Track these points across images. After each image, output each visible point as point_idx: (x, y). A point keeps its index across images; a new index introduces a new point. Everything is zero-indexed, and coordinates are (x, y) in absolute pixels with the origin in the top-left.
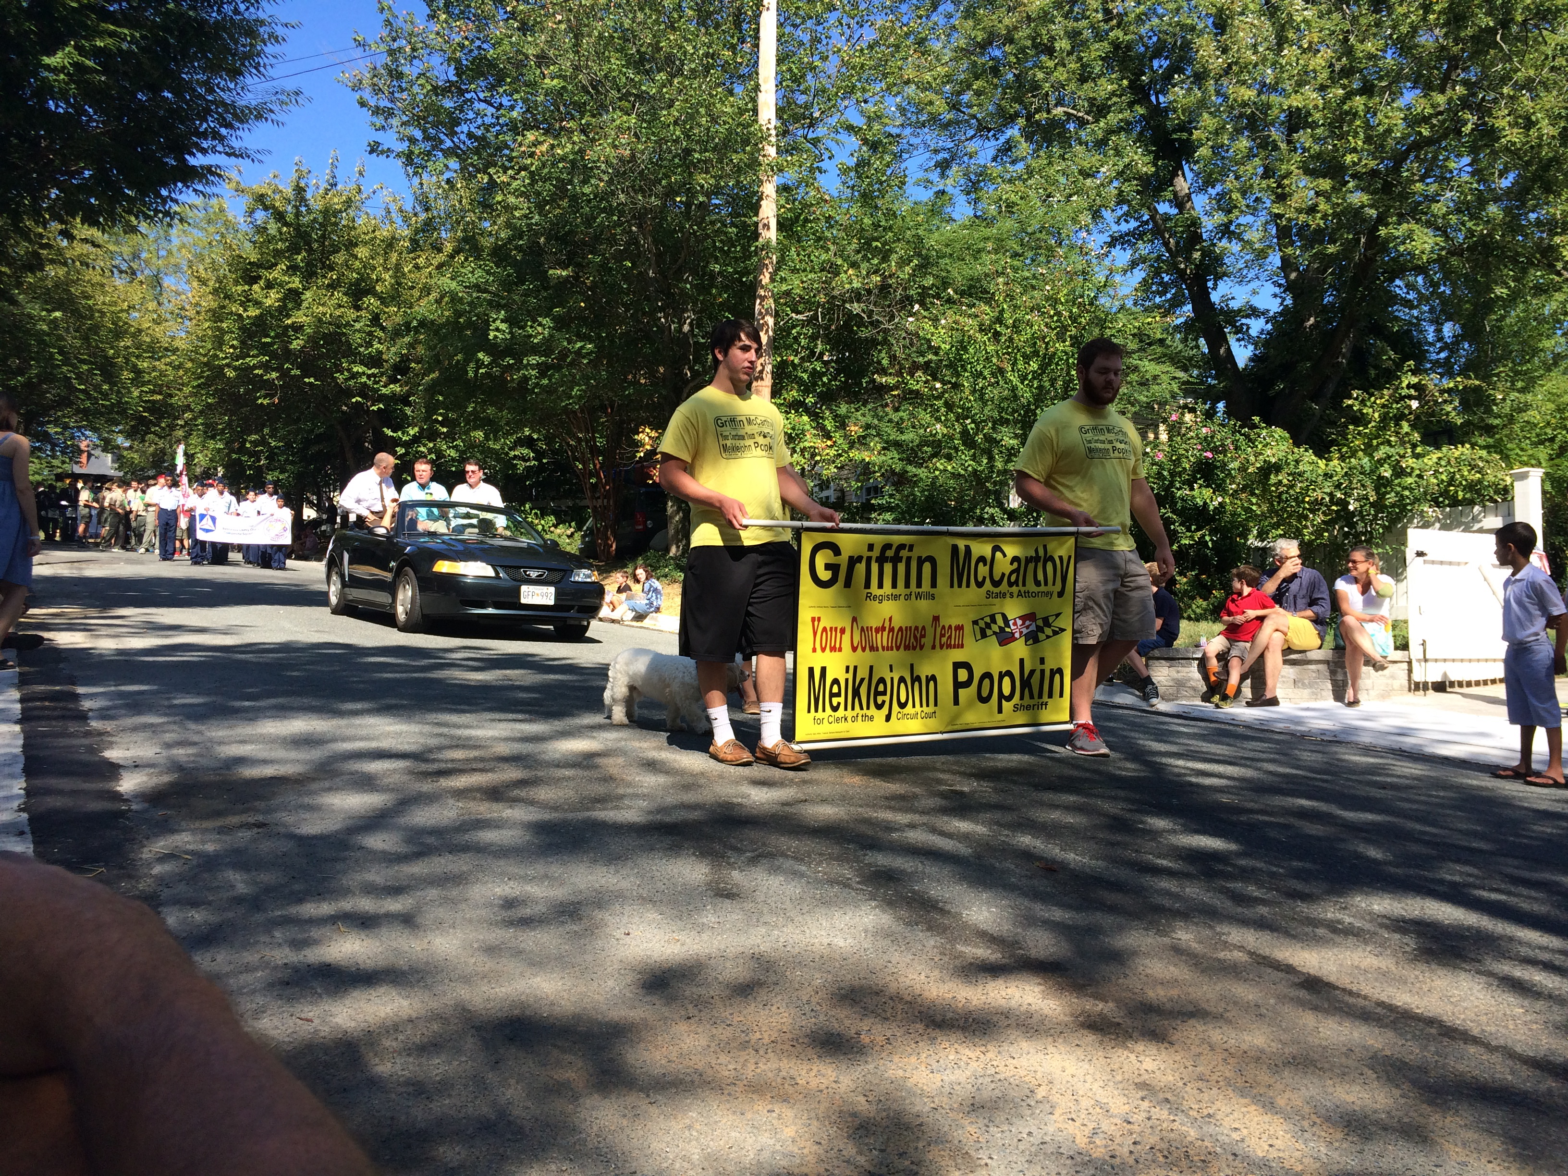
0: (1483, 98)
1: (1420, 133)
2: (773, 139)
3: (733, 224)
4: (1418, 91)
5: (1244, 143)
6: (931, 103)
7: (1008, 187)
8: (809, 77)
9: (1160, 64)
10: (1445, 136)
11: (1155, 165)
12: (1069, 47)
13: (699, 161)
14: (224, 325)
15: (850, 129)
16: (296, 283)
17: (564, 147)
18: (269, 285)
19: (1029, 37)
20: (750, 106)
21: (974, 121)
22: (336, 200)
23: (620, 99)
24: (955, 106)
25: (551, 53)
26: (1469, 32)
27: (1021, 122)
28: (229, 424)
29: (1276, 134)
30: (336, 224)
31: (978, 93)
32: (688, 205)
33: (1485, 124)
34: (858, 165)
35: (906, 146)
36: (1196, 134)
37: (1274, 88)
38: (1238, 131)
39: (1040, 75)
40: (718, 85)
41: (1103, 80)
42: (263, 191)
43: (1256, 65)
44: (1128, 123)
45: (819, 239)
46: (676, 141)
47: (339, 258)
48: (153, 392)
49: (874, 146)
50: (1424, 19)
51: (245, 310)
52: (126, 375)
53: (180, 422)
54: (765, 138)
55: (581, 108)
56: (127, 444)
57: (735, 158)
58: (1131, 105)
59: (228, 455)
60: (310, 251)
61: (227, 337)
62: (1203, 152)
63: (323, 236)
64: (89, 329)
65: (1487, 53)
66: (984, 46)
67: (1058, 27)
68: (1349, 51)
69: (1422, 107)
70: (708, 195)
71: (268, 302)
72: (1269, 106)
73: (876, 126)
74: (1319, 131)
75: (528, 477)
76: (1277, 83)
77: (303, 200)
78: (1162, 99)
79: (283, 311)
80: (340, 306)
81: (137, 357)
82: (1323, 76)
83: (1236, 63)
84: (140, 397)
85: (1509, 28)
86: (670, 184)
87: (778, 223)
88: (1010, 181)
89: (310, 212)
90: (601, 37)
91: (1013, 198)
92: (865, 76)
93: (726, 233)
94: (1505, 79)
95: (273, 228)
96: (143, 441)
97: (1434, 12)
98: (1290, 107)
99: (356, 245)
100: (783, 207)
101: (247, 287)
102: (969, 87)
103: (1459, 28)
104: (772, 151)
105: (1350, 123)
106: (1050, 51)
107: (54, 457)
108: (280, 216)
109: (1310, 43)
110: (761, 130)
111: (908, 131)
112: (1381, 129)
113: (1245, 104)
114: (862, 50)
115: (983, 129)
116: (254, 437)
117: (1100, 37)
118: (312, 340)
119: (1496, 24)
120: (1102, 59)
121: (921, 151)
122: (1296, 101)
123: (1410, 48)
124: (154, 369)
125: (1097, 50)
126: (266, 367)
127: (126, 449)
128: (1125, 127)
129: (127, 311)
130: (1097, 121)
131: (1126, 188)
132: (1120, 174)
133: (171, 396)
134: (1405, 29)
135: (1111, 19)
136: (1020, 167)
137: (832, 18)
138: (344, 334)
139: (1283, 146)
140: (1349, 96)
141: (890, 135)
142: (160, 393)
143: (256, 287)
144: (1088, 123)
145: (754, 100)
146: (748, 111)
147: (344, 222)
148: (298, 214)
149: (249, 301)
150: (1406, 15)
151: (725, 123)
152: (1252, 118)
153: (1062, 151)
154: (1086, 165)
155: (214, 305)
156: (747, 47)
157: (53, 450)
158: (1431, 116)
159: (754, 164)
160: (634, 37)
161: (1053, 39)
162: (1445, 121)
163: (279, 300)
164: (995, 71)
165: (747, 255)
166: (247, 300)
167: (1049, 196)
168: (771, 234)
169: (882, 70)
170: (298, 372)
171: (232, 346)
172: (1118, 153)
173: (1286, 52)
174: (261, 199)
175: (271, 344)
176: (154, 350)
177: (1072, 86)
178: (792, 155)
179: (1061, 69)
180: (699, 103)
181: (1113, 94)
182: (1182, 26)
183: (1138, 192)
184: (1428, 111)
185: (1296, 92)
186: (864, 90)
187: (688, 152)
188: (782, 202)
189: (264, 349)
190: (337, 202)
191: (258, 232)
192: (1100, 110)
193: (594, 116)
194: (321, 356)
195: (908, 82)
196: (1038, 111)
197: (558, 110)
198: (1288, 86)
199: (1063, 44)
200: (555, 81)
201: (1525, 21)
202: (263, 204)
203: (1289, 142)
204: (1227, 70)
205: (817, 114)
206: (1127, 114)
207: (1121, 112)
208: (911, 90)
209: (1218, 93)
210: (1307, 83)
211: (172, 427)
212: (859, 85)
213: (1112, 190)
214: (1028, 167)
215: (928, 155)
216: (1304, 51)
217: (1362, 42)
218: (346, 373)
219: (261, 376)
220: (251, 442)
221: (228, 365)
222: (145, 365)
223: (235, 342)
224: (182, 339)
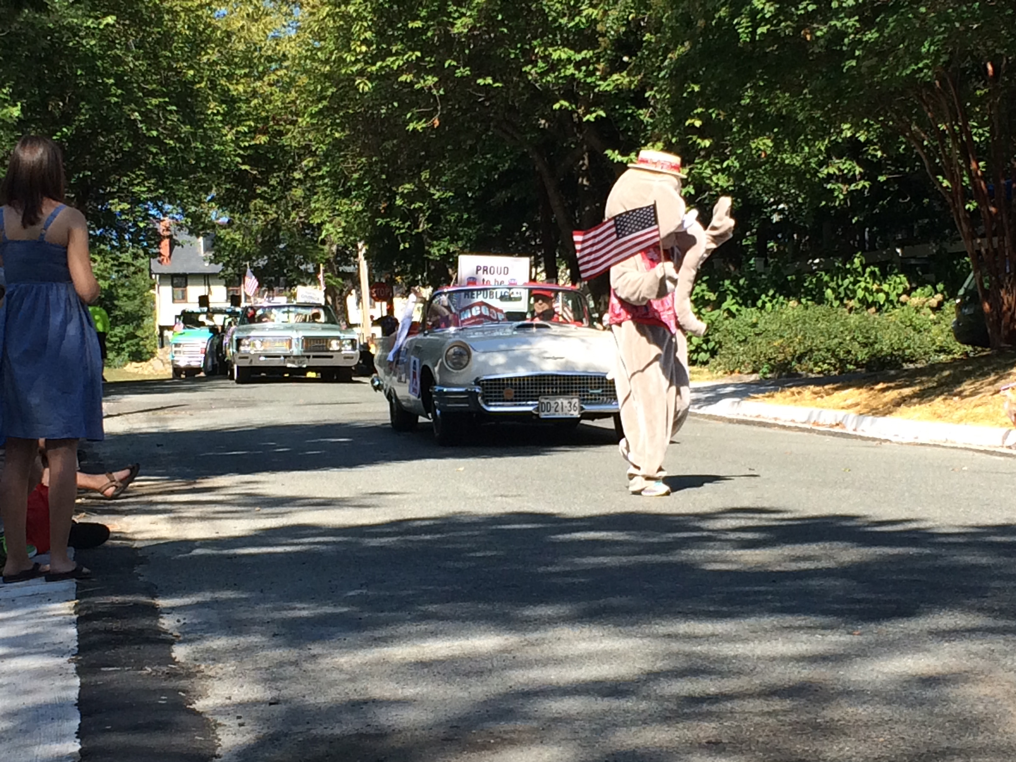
28: (368, 171)
48: (254, 131)
52: (213, 106)
53: (298, 175)
56: (224, 220)
59: (372, 220)
61: (356, 28)
64: (158, 42)
75: (854, 211)
81: (229, 77)
84: (236, 141)
96: (245, 210)
107: (122, 249)
116: (408, 187)
124: (255, 93)
126: (417, 68)
127: (223, 227)
129: (209, 7)
133: (281, 134)
142: (264, 132)
157: (120, 239)
170: (467, 71)
171: (365, 42)
175: (424, 30)
176: (252, 63)
189: (413, 39)
194: (501, 39)
211: (287, 185)
218: (541, 64)
219: (412, 84)
220: (403, 196)
221: (361, 73)
222: (241, 88)
223: (368, 35)
224: (290, 40)
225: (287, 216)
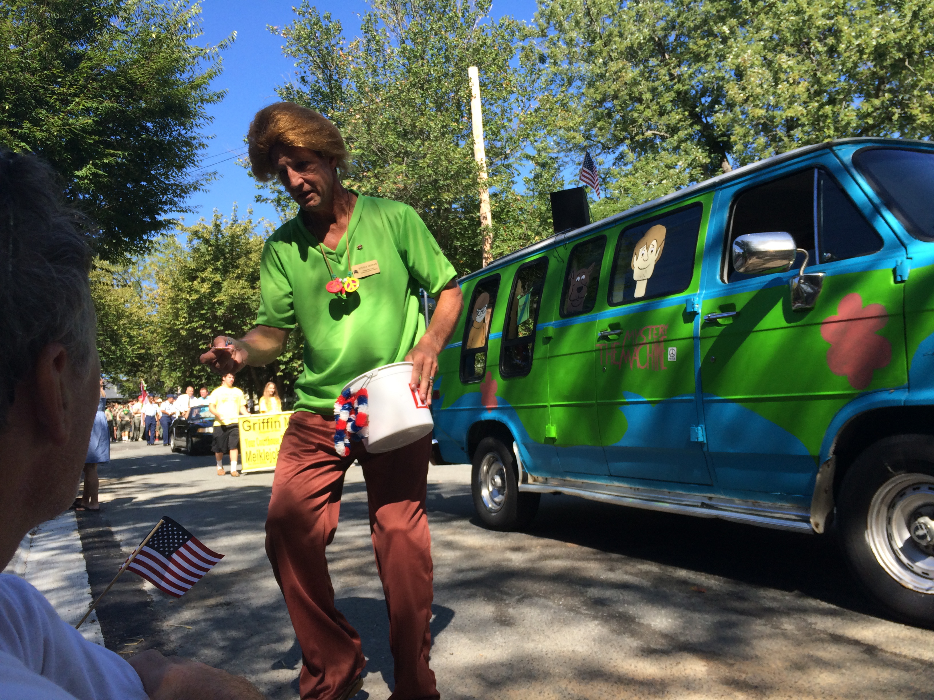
0: (903, 99)
1: (867, 123)
2: (485, 169)
3: (466, 219)
4: (862, 99)
5: (762, 140)
6: (574, 138)
7: (624, 179)
8: (502, 131)
9: (706, 100)
10: (883, 122)
11: (710, 157)
12: (651, 97)
13: (444, 185)
14: (179, 306)
15: (528, 157)
16: (218, 277)
17: (366, 186)
18: (203, 281)
19: (627, 94)
20: (470, 152)
21: (599, 144)
22: (238, 230)
23: (396, 157)
24: (588, 138)
25: (355, 136)
26: (889, 62)
27: (628, 142)
28: (184, 362)
29: (780, 132)
30: (239, 242)
31: (601, 129)
32: (438, 210)
33: (905, 113)
34: (535, 177)
35: (561, 163)
36: (733, 138)
37: (776, 106)
38: (757, 133)
39: (636, 115)
40: (450, 143)
41: (673, 113)
42: (197, 229)
43: (763, 95)
44: (691, 135)
45: (516, 221)
46: (430, 176)
47: (241, 261)
48: (139, 348)
49: (543, 165)
50: (860, 58)
51: (190, 296)
52: (124, 339)
53: (156, 363)
54: (480, 169)
55: (374, 164)
56: (126, 379)
57: (464, 182)
58: (691, 125)
59: (184, 379)
60: (225, 259)
61: (180, 313)
62: (738, 147)
63: (232, 250)
64: (103, 316)
65: (901, 73)
66: (601, 102)
67: (643, 86)
68: (817, 81)
69: (867, 108)
70: (450, 203)
71: (203, 290)
72: (774, 117)
73: (543, 154)
74: (806, 128)
76: (777, 104)
77: (219, 231)
78: (709, 119)
79: (212, 294)
80: (243, 288)
81: (130, 329)
82: (804, 97)
83: (752, 96)
84: (133, 352)
85: (912, 58)
86: (427, 200)
87: (492, 214)
88: (626, 176)
89: (223, 237)
90: (382, 124)
91: (629, 185)
92: (534, 127)
93: (462, 224)
94: (914, 86)
95: (203, 248)
96: (136, 376)
97: (866, 54)
98: (787, 116)
99: (251, 253)
100: (494, 205)
101: (190, 283)
102: (595, 125)
103: (882, 61)
104: (484, 176)
105: (824, 122)
106: (640, 100)
108: (207, 241)
109: (794, 80)
110: (477, 165)
111: (562, 154)
112: (843, 123)
113: (759, 118)
114: (531, 114)
115: (605, 148)
116: (197, 368)
117: (668, 89)
118: (229, 309)
119: (904, 56)
120: (671, 101)
121: (571, 164)
122: (790, 113)
123: (854, 75)
124: (140, 335)
125: (667, 97)
126: (203, 327)
127: (125, 381)
128: (689, 138)
129: (124, 304)
130: (672, 136)
131: (694, 172)
132: (690, 165)
133: (150, 349)
134: (849, 65)
135: (674, 79)
136: (630, 167)
137: (512, 98)
138: (247, 304)
139: (786, 139)
140: (821, 106)
141: (552, 158)
142: (143, 348)
143: (195, 282)
144: (667, 138)
145: (472, 149)
146: (469, 155)
147: (243, 241)
148: (217, 239)
149: (192, 291)
150: (849, 57)
151: (456, 163)
152: (765, 125)
153: (653, 156)
154: (669, 162)
155: (172, 295)
156: (465, 119)
158: (872, 112)
159: (475, 183)
160: (400, 121)
161: (641, 94)
162: (881, 114)
163: (209, 288)
164: (609, 115)
165: (475, 235)
166: (191, 290)
167: (649, 182)
168: (488, 222)
169: (544, 122)
170: (222, 328)
171: (184, 317)
172: (687, 153)
173: (780, 86)
174: (196, 233)
175: (207, 313)
176: (140, 324)
177: (656, 118)
178: (496, 176)
179: (648, 110)
180: (441, 154)
181: (680, 120)
182: (717, 78)
183: (702, 174)
184: (870, 110)
185: (789, 108)
186: (534, 135)
187: (436, 181)
188: (493, 203)
189: (202, 317)
190: (238, 231)
191: (195, 252)
192: (673, 130)
193: (381, 167)
194: (234, 317)
195: (560, 128)
196: (637, 134)
197: (360, 166)
198: (784, 105)
199: (647, 96)
200: (358, 151)
201: (922, 52)
202: (197, 236)
203: (789, 136)
204: (746, 100)
205: (508, 152)
206: (690, 131)
207: (686, 129)
208: (562, 132)
209: (743, 113)
210: (795, 102)
211: (151, 367)
212: (531, 133)
213: (686, 175)
214: (635, 166)
215: (575, 166)
216: (791, 85)
217: (825, 75)
218: (249, 326)
219: (201, 332)
220: (196, 371)
221: (182, 328)
222: (135, 333)
223: (185, 315)
224: (155, 316)
225: (151, 377)
